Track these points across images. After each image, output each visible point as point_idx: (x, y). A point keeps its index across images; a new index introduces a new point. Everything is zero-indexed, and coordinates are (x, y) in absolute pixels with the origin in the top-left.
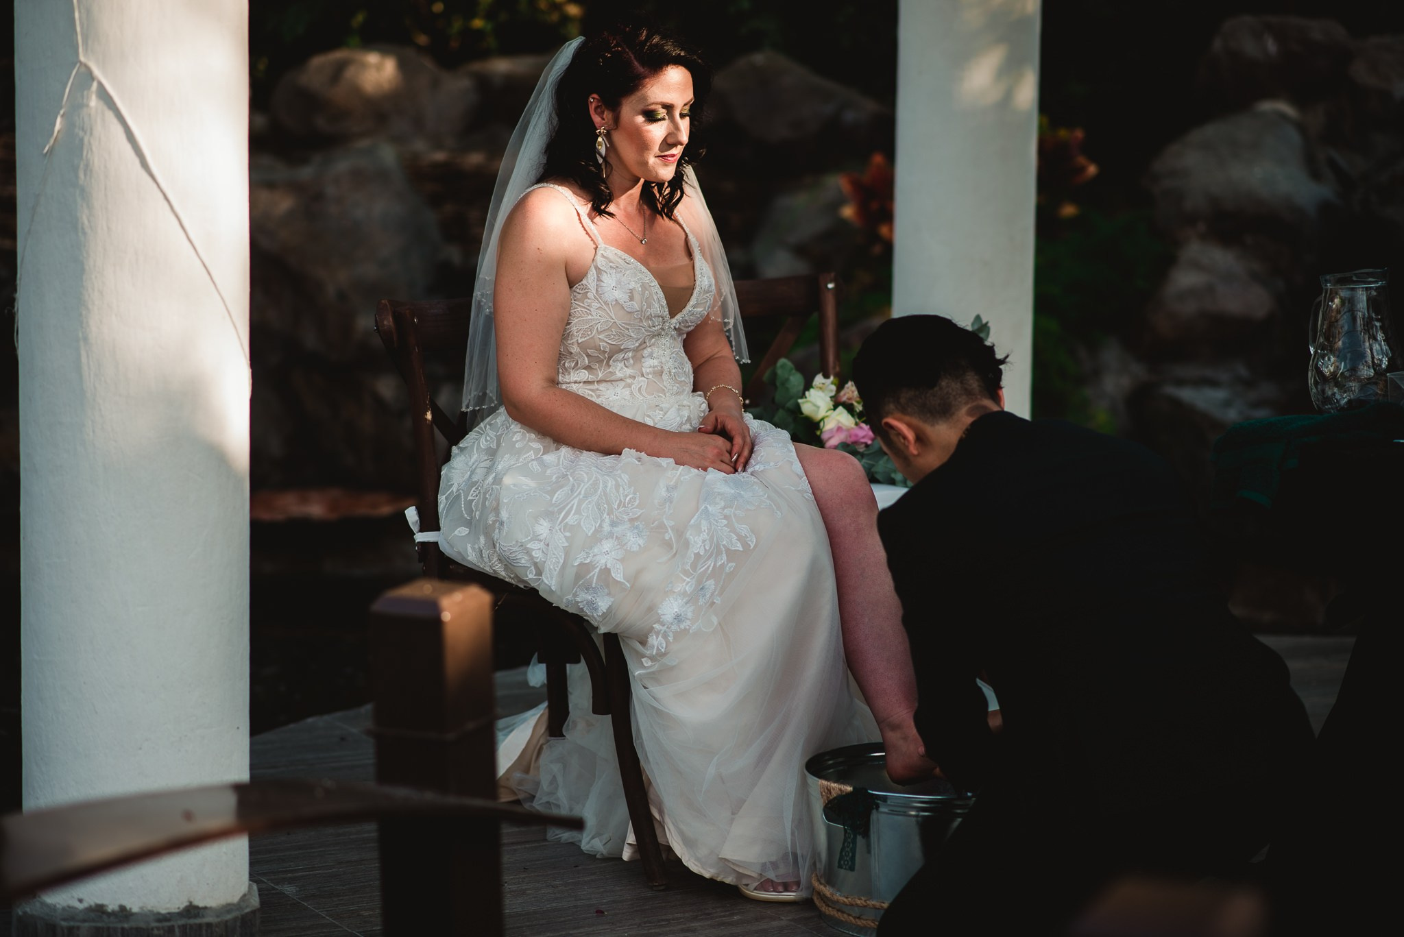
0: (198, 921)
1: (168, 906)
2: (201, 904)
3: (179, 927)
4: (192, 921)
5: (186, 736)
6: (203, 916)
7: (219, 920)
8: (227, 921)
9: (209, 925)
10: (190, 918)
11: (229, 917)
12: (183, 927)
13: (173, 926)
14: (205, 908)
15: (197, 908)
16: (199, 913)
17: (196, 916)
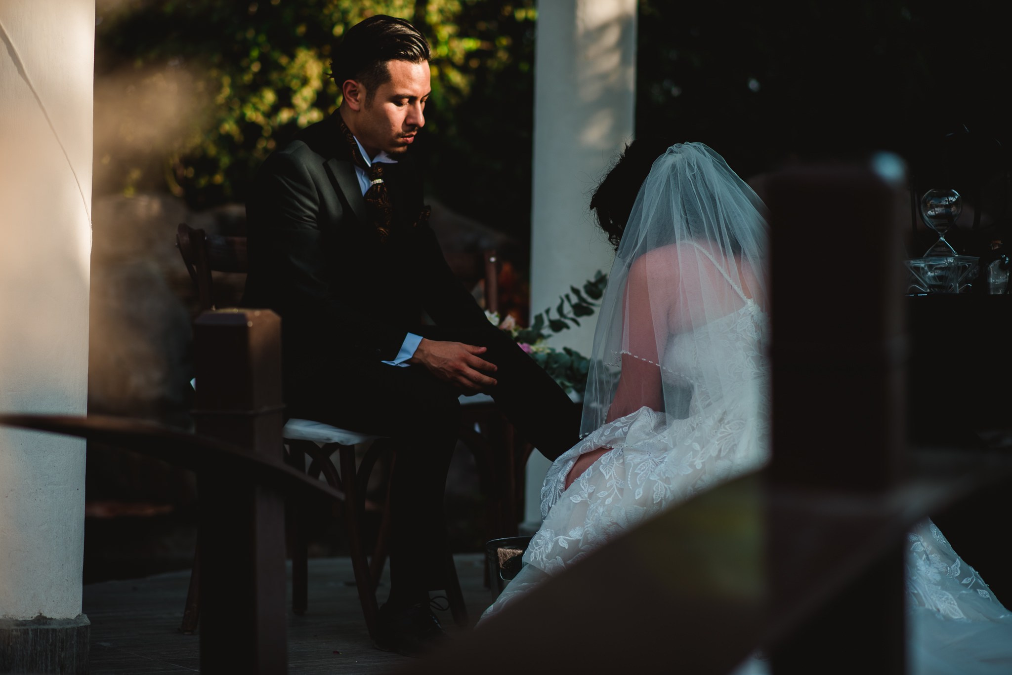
0: (46, 627)
1: (24, 615)
2: (48, 616)
3: (32, 630)
4: (42, 627)
5: (40, 489)
6: (50, 624)
7: (61, 627)
8: (67, 629)
9: (54, 630)
10: (40, 625)
11: (69, 626)
12: (35, 631)
13: (28, 629)
14: (51, 619)
15: (45, 618)
16: (46, 622)
17: (44, 624)
